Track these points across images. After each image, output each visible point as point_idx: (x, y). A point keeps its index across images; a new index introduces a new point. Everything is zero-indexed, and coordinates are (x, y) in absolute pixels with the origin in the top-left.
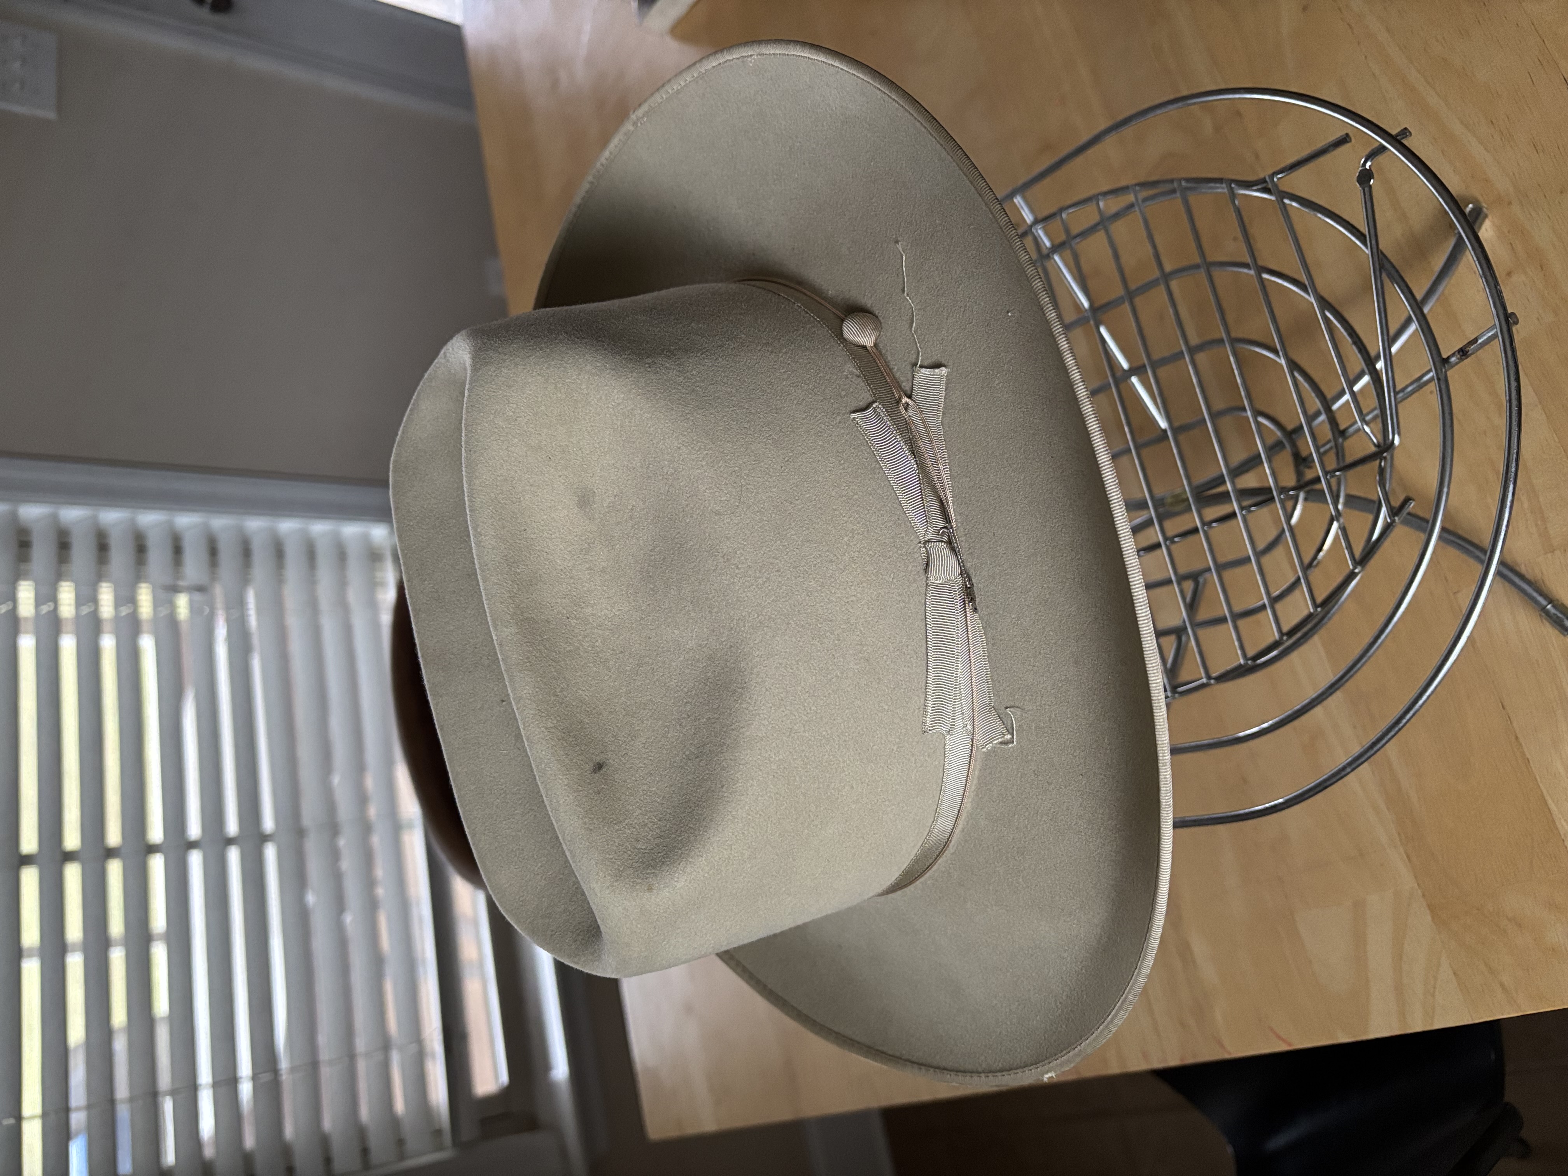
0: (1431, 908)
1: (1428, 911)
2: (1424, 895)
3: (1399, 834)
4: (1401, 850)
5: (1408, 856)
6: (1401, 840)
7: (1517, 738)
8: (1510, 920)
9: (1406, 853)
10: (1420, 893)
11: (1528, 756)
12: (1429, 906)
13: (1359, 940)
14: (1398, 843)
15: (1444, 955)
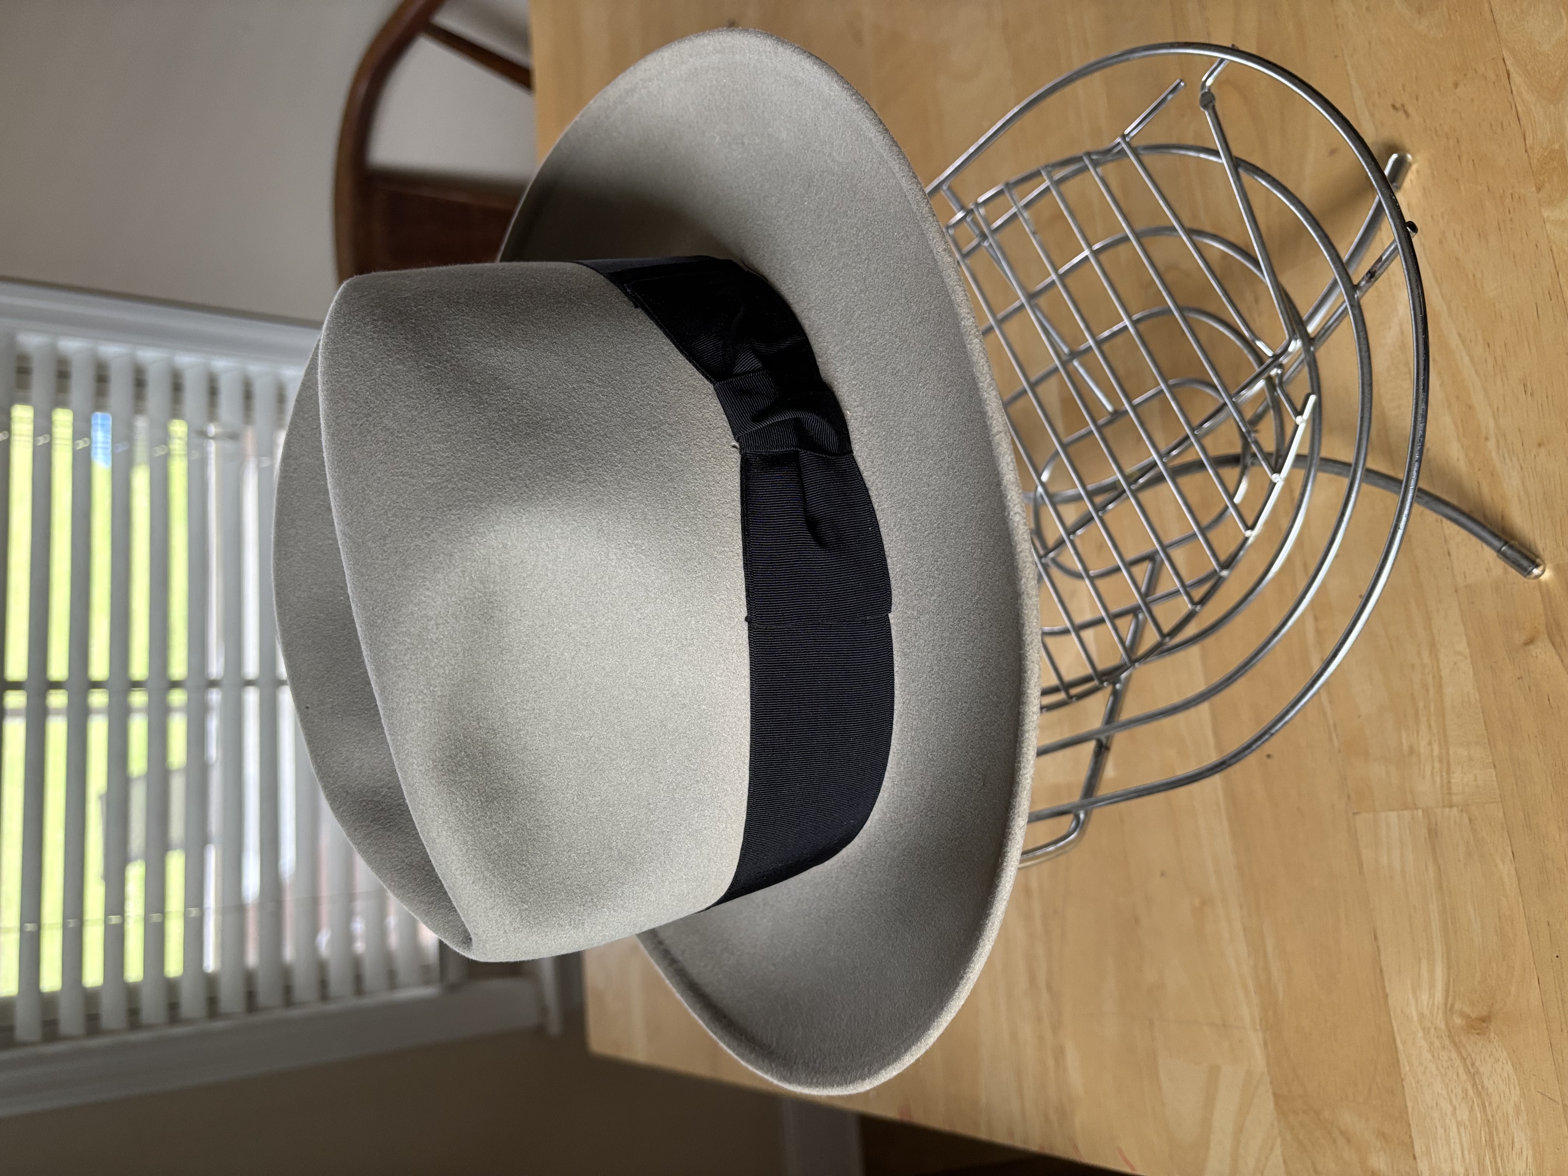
0: (1277, 1097)
1: (1272, 1099)
2: (1271, 1083)
3: (1261, 1020)
4: (1260, 1034)
5: (1265, 1043)
6: (1261, 1025)
7: (1381, 971)
8: (1342, 1133)
9: (1263, 1038)
10: (1269, 1080)
11: (1388, 990)
12: (1274, 1094)
13: (1209, 1101)
14: (1258, 1027)
15: (1279, 1142)
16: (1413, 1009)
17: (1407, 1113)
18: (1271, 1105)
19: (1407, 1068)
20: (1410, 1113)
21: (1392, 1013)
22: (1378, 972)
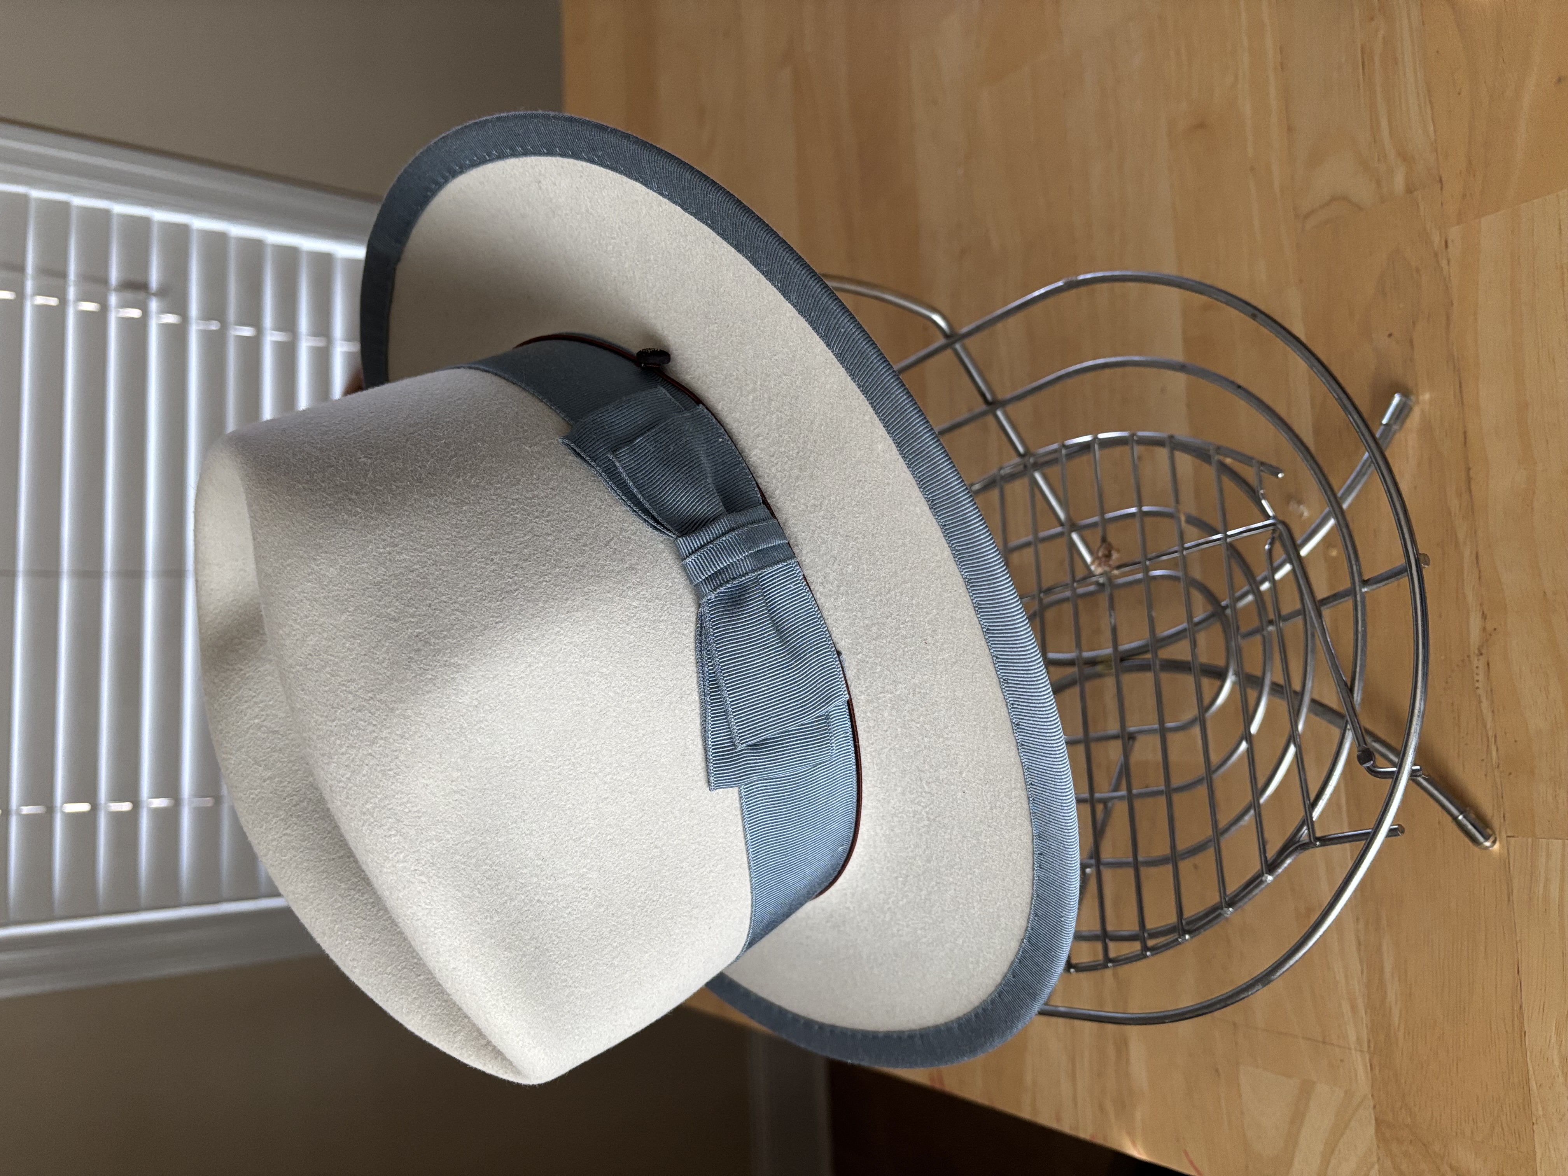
0: (1379, 1122)
1: (1374, 1124)
2: (1375, 1107)
3: (1369, 1041)
4: (1367, 1055)
5: (1371, 1065)
6: (1369, 1047)
7: (1521, 1007)
8: (1452, 1168)
9: (1370, 1060)
10: (1372, 1104)
11: (1526, 1029)
12: (1376, 1119)
13: (1297, 1117)
14: (1366, 1049)
15: (1376, 1167)
16: (1556, 1052)
17: (1535, 1160)
18: (1371, 1130)
19: (1541, 1113)
20: (1538, 1160)
21: (1528, 1053)
22: (1517, 1008)
